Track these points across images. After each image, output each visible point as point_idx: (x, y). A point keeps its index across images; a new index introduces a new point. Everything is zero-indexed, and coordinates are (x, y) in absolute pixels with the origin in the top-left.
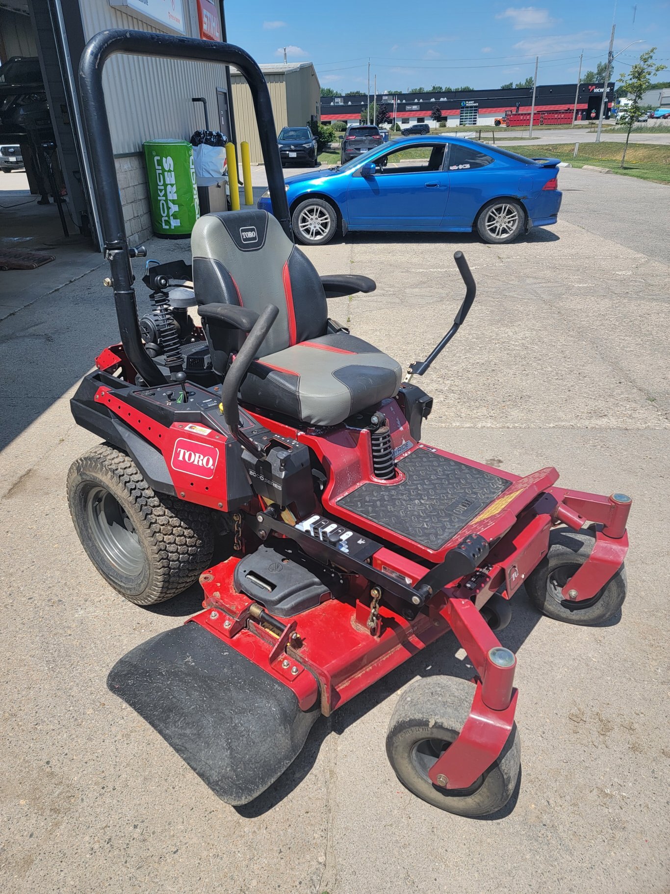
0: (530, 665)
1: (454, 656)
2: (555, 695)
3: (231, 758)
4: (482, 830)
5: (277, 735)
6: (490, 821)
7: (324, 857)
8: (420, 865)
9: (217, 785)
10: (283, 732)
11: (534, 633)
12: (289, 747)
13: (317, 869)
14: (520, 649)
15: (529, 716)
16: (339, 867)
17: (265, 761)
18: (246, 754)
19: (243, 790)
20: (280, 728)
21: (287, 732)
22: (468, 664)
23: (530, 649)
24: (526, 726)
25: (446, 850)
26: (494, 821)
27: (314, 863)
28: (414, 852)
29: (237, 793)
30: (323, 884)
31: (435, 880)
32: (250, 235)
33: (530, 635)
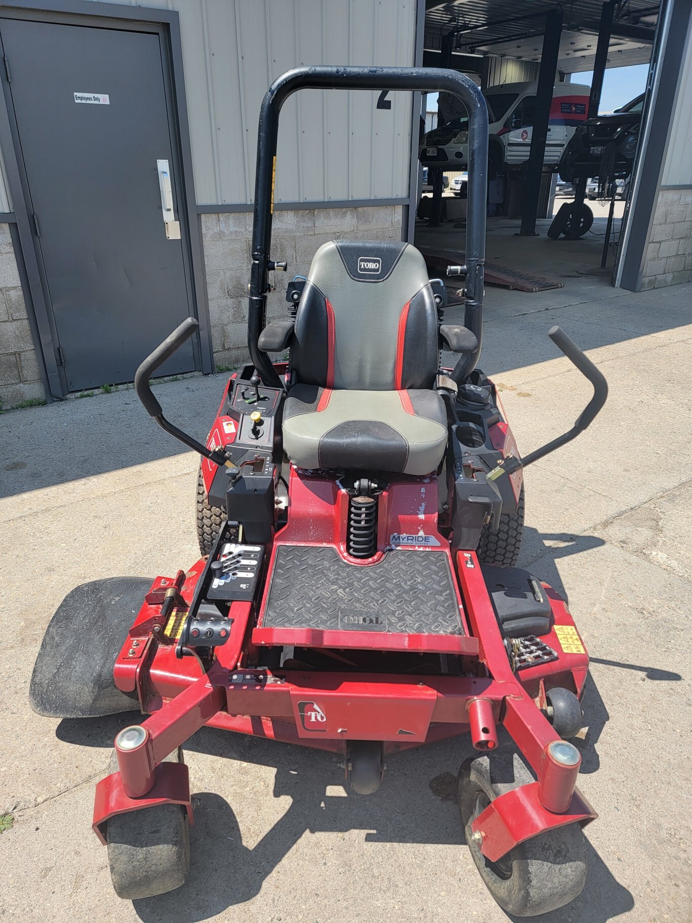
0: (371, 864)
1: (327, 786)
2: (344, 910)
3: (53, 676)
4: (122, 909)
5: (86, 687)
6: (135, 912)
7: (42, 800)
8: (63, 874)
9: (35, 685)
10: (91, 689)
11: (430, 848)
12: (88, 704)
13: (30, 801)
14: (390, 844)
15: (293, 894)
16: (39, 815)
17: (66, 698)
18: (61, 682)
19: (42, 703)
20: (90, 684)
21: (93, 692)
22: (325, 804)
23: (400, 855)
24: (276, 898)
25: (86, 888)
26: (137, 916)
27: (33, 796)
28: (74, 863)
29: (38, 702)
30: (20, 813)
31: (53, 893)
32: (371, 266)
33: (422, 845)
